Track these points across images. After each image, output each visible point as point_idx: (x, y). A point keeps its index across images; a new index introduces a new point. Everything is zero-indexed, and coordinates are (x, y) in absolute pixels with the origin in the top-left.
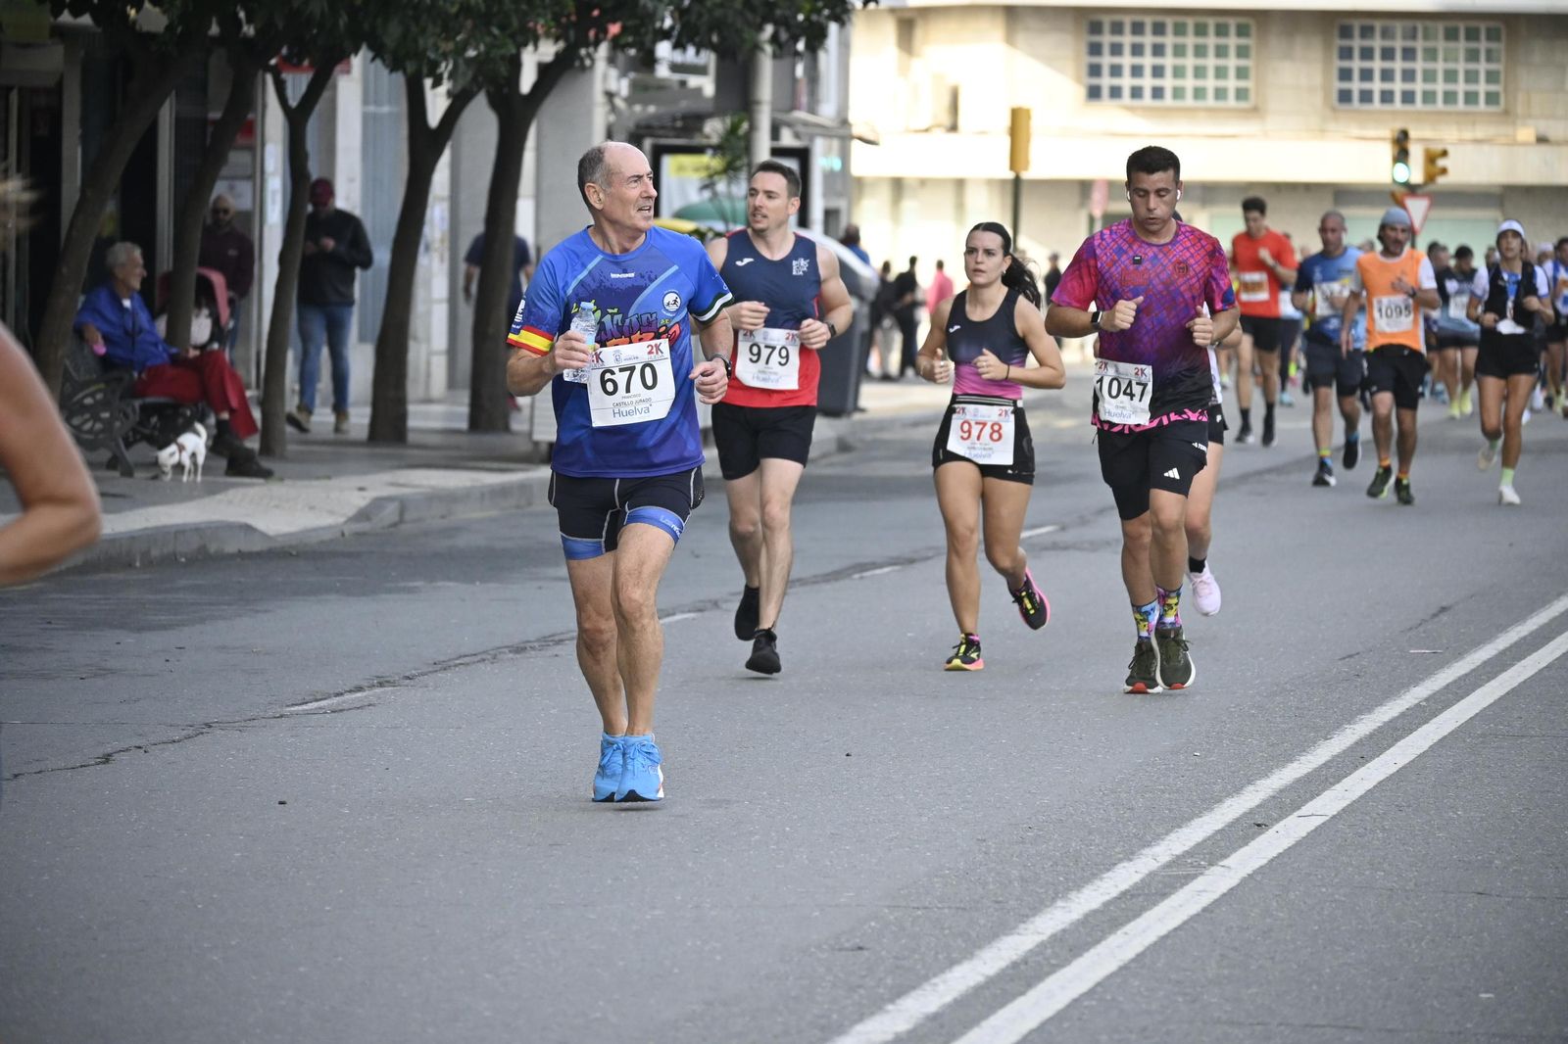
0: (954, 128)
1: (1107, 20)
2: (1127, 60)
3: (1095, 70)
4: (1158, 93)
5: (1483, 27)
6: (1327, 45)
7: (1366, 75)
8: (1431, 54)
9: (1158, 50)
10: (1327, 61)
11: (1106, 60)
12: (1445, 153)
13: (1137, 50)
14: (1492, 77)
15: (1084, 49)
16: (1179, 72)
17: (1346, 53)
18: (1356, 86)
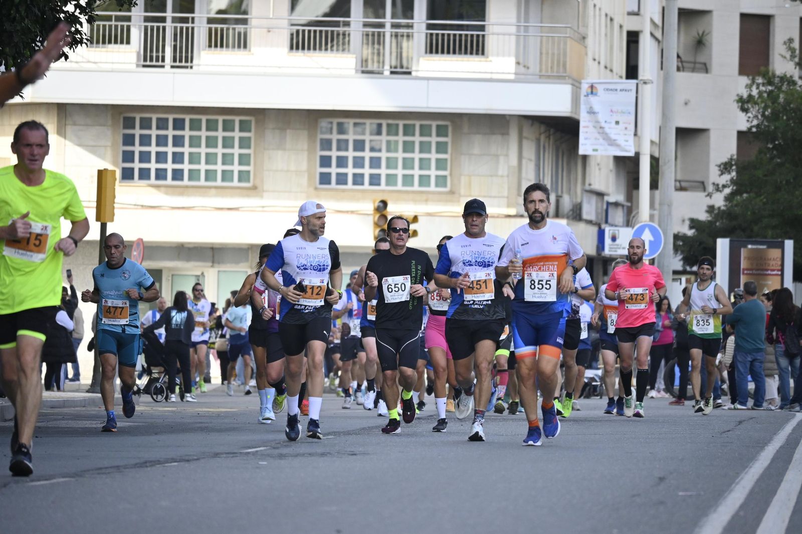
2: (153, 149)
3: (128, 157)
4: (178, 175)
5: (434, 125)
6: (312, 137)
7: (342, 162)
8: (393, 146)
9: (178, 141)
10: (311, 151)
11: (137, 149)
13: (162, 141)
14: (441, 164)
15: (119, 140)
16: (194, 159)
17: (326, 145)
18: (334, 170)
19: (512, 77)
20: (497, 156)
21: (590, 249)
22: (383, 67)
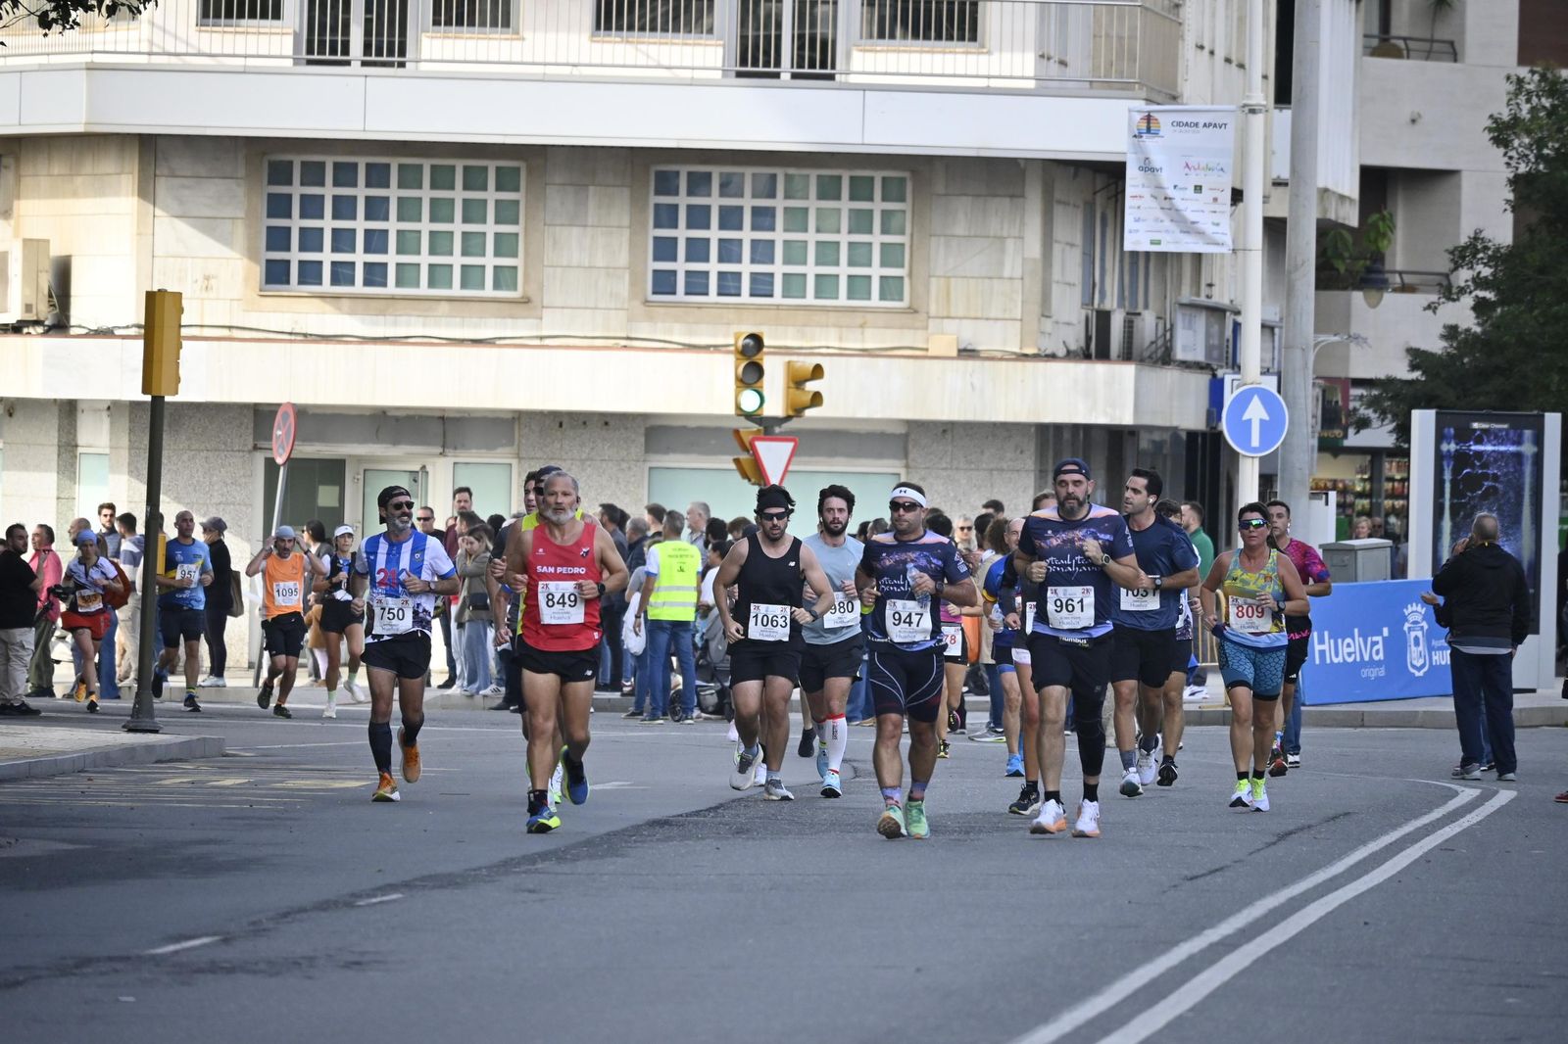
0: (60, 326)
1: (297, 161)
2: (328, 224)
3: (278, 239)
4: (375, 274)
5: (878, 177)
6: (637, 203)
7: (698, 250)
8: (797, 219)
9: (376, 208)
10: (637, 227)
11: (296, 223)
12: (817, 372)
13: (344, 208)
14: (891, 255)
15: (261, 206)
16: (408, 242)
17: (666, 216)
18: (681, 266)
19: (1030, 84)
20: (1001, 239)
21: (1192, 418)
22: (778, 64)
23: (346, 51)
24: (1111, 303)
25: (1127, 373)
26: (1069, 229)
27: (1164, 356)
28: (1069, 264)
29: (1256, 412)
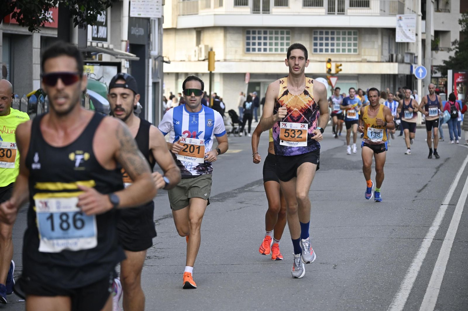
1: (251, 30)
2: (257, 41)
3: (248, 44)
4: (265, 50)
5: (352, 31)
6: (311, 37)
7: (321, 45)
8: (338, 39)
9: (265, 38)
10: (311, 41)
11: (251, 41)
12: (341, 65)
13: (259, 38)
14: (355, 45)
15: (245, 38)
16: (271, 44)
17: (316, 39)
18: (318, 47)
19: (379, 15)
20: (374, 42)
21: (407, 72)
22: (335, 11)
23: (259, 11)
24: (393, 53)
25: (396, 64)
26: (386, 40)
27: (402, 62)
28: (386, 46)
29: (421, 71)
